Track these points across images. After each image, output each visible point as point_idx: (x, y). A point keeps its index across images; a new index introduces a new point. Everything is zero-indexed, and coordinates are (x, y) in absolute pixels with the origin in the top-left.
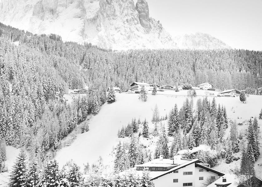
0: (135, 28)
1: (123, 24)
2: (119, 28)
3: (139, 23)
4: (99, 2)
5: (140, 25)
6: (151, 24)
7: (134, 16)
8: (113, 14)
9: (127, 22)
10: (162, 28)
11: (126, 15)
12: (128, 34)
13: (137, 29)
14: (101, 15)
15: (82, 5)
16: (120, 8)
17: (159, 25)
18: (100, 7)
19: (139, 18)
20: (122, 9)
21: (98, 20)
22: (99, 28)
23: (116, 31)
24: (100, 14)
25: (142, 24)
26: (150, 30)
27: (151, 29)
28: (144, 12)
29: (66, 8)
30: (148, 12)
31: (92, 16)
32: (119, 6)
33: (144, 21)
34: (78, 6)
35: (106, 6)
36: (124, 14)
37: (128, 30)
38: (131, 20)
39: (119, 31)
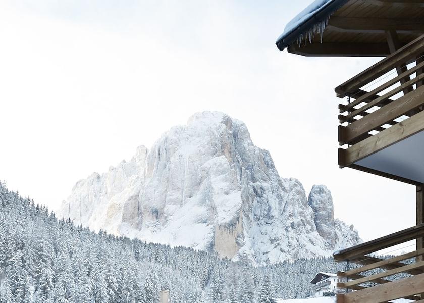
0: (307, 240)
1: (285, 233)
2: (278, 240)
3: (315, 229)
4: (240, 192)
5: (316, 233)
6: (337, 231)
7: (305, 217)
8: (266, 215)
9: (293, 228)
10: (359, 238)
11: (290, 216)
12: (293, 249)
13: (310, 240)
14: (244, 216)
15: (210, 199)
16: (280, 204)
17: (352, 233)
18: (243, 202)
19: (315, 221)
20: (283, 204)
21: (239, 226)
22: (241, 240)
23: (272, 246)
24: (242, 214)
25: (321, 233)
26: (336, 243)
27: (337, 241)
28: (324, 209)
29: (181, 205)
30: (332, 209)
31: (228, 219)
32: (277, 200)
33: (324, 227)
34: (203, 202)
35: (253, 201)
36: (287, 213)
37: (294, 243)
38: (299, 225)
39: (278, 244)
